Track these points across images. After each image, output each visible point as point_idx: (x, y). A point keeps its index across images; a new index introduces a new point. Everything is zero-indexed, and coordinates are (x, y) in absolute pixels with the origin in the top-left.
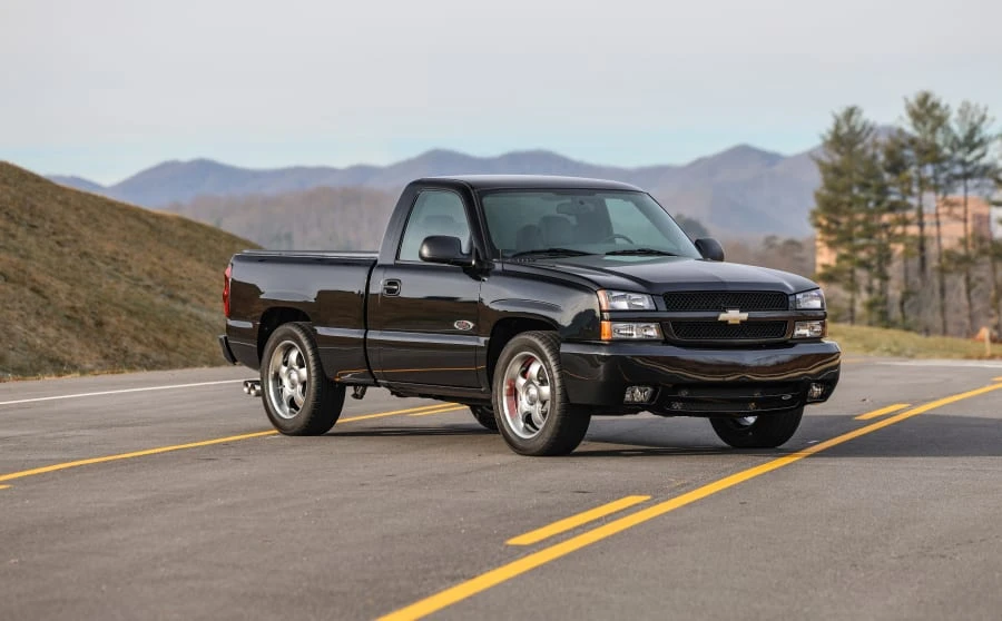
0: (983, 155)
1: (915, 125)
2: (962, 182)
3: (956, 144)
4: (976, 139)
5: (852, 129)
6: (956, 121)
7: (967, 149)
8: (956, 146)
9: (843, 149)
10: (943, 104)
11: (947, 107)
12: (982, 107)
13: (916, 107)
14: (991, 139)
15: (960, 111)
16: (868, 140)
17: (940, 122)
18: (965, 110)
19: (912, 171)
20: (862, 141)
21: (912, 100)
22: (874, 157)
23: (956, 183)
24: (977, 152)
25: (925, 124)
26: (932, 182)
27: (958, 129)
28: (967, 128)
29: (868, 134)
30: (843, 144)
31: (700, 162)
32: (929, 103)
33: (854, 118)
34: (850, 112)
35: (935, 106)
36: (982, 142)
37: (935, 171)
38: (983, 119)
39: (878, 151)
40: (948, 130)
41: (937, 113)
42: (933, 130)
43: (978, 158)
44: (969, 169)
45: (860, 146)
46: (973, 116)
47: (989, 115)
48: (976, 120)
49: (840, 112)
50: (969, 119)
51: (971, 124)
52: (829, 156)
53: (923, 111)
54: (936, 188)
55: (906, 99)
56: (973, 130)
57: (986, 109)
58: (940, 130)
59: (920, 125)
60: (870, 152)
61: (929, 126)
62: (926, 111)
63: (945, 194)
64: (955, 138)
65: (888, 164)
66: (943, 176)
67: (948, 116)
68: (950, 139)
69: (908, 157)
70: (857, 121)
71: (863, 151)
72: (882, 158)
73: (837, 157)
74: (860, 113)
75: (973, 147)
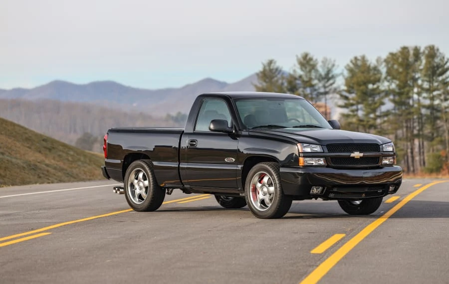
0: (334, 83)
1: (302, 69)
2: (324, 96)
3: (321, 78)
4: (330, 75)
5: (271, 70)
6: (321, 66)
7: (326, 80)
8: (321, 79)
9: (267, 80)
10: (314, 58)
11: (316, 60)
12: (332, 60)
13: (302, 60)
14: (338, 75)
15: (323, 62)
16: (279, 76)
17: (313, 67)
18: (325, 62)
19: (300, 90)
20: (276, 76)
21: (300, 56)
22: (282, 84)
23: (321, 96)
24: (331, 82)
25: (306, 68)
26: (310, 96)
27: (322, 71)
28: (326, 70)
29: (279, 73)
30: (267, 78)
31: (187, 86)
32: (308, 58)
33: (272, 65)
34: (271, 62)
35: (311, 59)
36: (333, 77)
37: (311, 91)
38: (333, 65)
39: (284, 81)
40: (317, 71)
41: (312, 63)
42: (310, 71)
43: (331, 84)
44: (327, 90)
45: (275, 79)
46: (329, 64)
47: (336, 64)
48: (330, 66)
49: (266, 62)
50: (327, 66)
51: (328, 68)
52: (261, 84)
53: (305, 62)
54: (312, 99)
55: (297, 56)
56: (329, 71)
57: (335, 61)
58: (313, 71)
59: (304, 69)
60: (280, 81)
61: (308, 69)
62: (306, 62)
63: (316, 102)
64: (321, 75)
65: (289, 87)
66: (315, 93)
67: (317, 64)
68: (318, 75)
69: (299, 84)
70: (273, 66)
71: (277, 81)
72: (286, 84)
73: (264, 84)
74: (275, 63)
75: (329, 79)
